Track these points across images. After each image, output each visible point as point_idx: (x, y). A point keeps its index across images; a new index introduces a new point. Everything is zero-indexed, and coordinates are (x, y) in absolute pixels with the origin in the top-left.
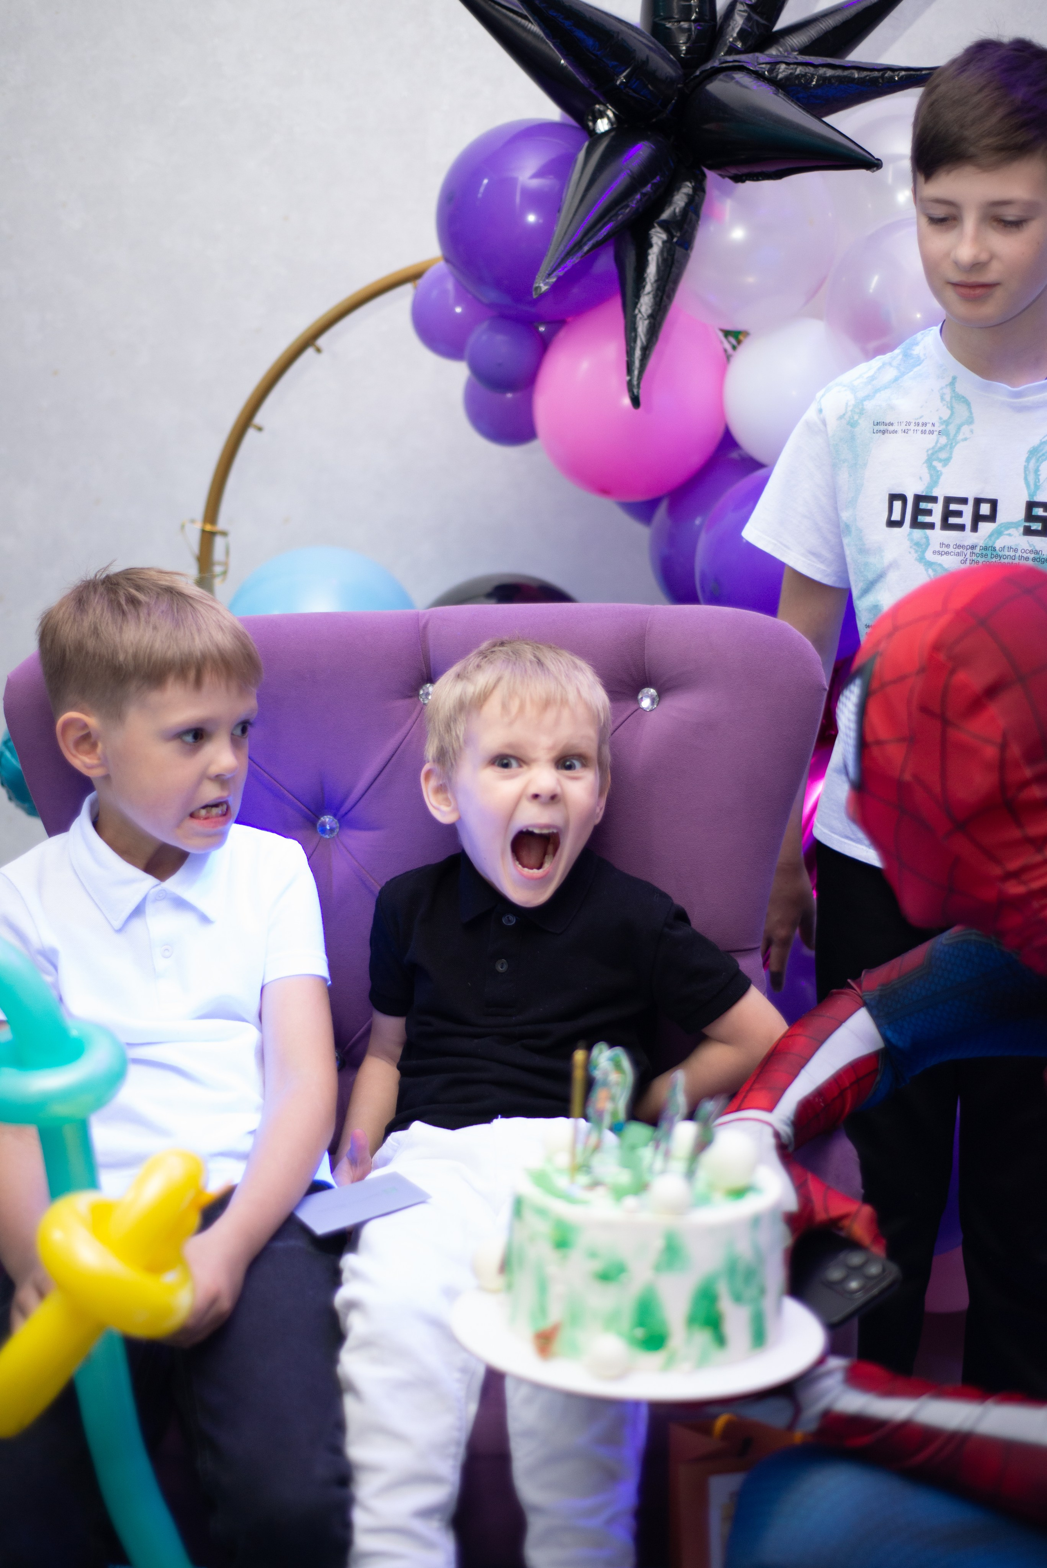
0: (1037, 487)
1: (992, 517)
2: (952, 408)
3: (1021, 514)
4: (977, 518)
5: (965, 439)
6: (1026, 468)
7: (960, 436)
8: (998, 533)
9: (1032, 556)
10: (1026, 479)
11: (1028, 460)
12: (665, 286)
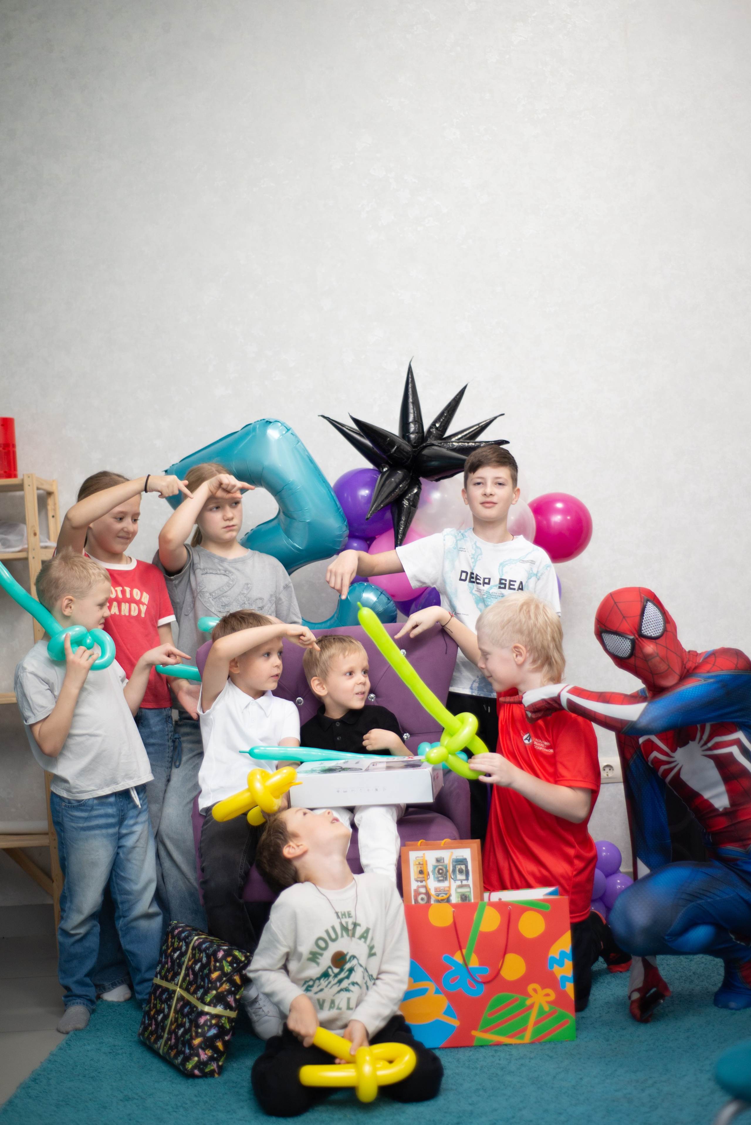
0: (502, 575)
1: (489, 583)
2: (475, 550)
3: (498, 582)
4: (484, 583)
5: (480, 560)
6: (499, 569)
7: (478, 559)
8: (491, 588)
9: (501, 595)
10: (499, 572)
11: (500, 567)
12: (408, 520)
